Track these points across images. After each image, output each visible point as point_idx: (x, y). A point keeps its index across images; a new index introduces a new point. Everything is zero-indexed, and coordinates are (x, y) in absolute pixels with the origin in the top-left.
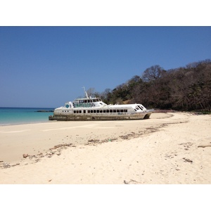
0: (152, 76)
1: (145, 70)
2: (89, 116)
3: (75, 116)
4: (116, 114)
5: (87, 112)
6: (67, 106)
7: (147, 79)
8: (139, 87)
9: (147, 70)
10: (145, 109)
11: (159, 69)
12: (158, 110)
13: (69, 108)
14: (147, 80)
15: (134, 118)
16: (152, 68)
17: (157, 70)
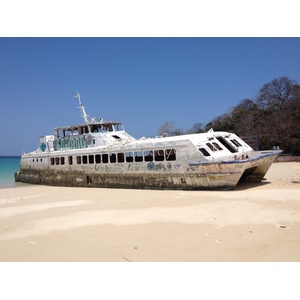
0: (274, 97)
1: (262, 86)
2: (80, 174)
3: (52, 173)
4: (142, 169)
5: (75, 161)
6: (43, 147)
7: (265, 102)
8: (251, 117)
9: (266, 87)
10: (245, 149)
11: (288, 85)
12: (288, 158)
13: (45, 153)
14: (265, 105)
15: (199, 182)
16: (275, 83)
17: (284, 85)
